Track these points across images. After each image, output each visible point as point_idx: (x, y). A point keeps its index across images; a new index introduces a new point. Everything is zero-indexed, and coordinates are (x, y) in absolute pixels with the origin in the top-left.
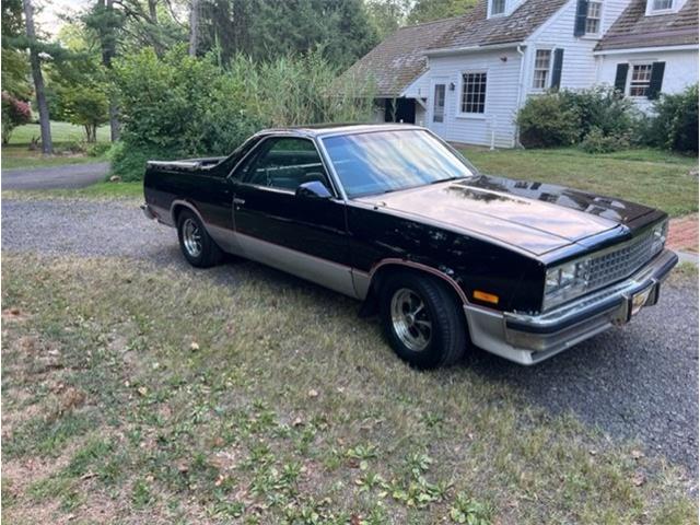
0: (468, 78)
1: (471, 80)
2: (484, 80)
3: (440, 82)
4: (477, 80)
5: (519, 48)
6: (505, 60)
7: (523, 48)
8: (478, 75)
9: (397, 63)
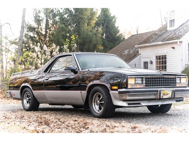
0: (158, 58)
1: (160, 59)
2: (165, 58)
3: (146, 61)
4: (163, 59)
5: (178, 42)
6: (174, 48)
7: (181, 42)
8: (163, 56)
9: (126, 52)
